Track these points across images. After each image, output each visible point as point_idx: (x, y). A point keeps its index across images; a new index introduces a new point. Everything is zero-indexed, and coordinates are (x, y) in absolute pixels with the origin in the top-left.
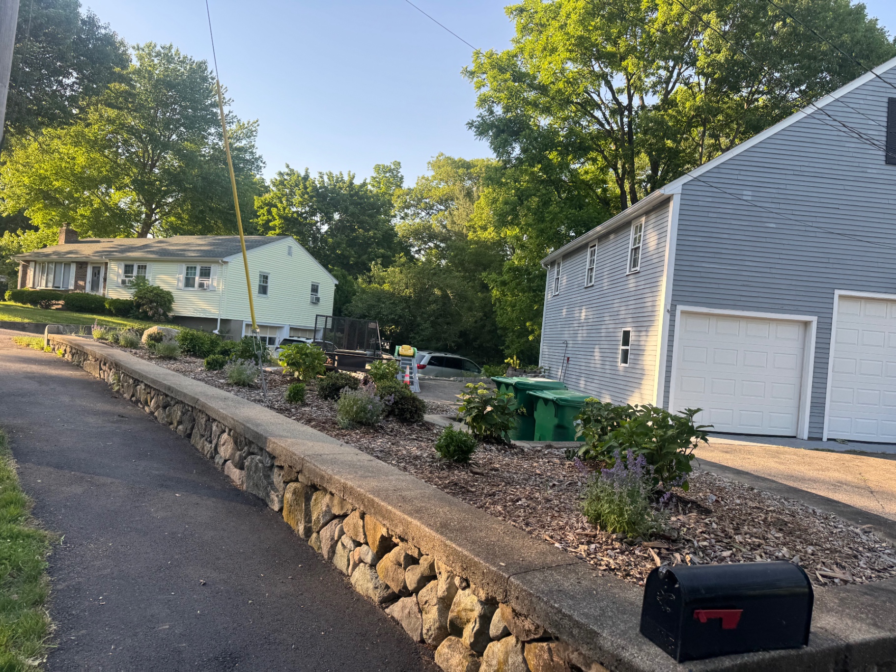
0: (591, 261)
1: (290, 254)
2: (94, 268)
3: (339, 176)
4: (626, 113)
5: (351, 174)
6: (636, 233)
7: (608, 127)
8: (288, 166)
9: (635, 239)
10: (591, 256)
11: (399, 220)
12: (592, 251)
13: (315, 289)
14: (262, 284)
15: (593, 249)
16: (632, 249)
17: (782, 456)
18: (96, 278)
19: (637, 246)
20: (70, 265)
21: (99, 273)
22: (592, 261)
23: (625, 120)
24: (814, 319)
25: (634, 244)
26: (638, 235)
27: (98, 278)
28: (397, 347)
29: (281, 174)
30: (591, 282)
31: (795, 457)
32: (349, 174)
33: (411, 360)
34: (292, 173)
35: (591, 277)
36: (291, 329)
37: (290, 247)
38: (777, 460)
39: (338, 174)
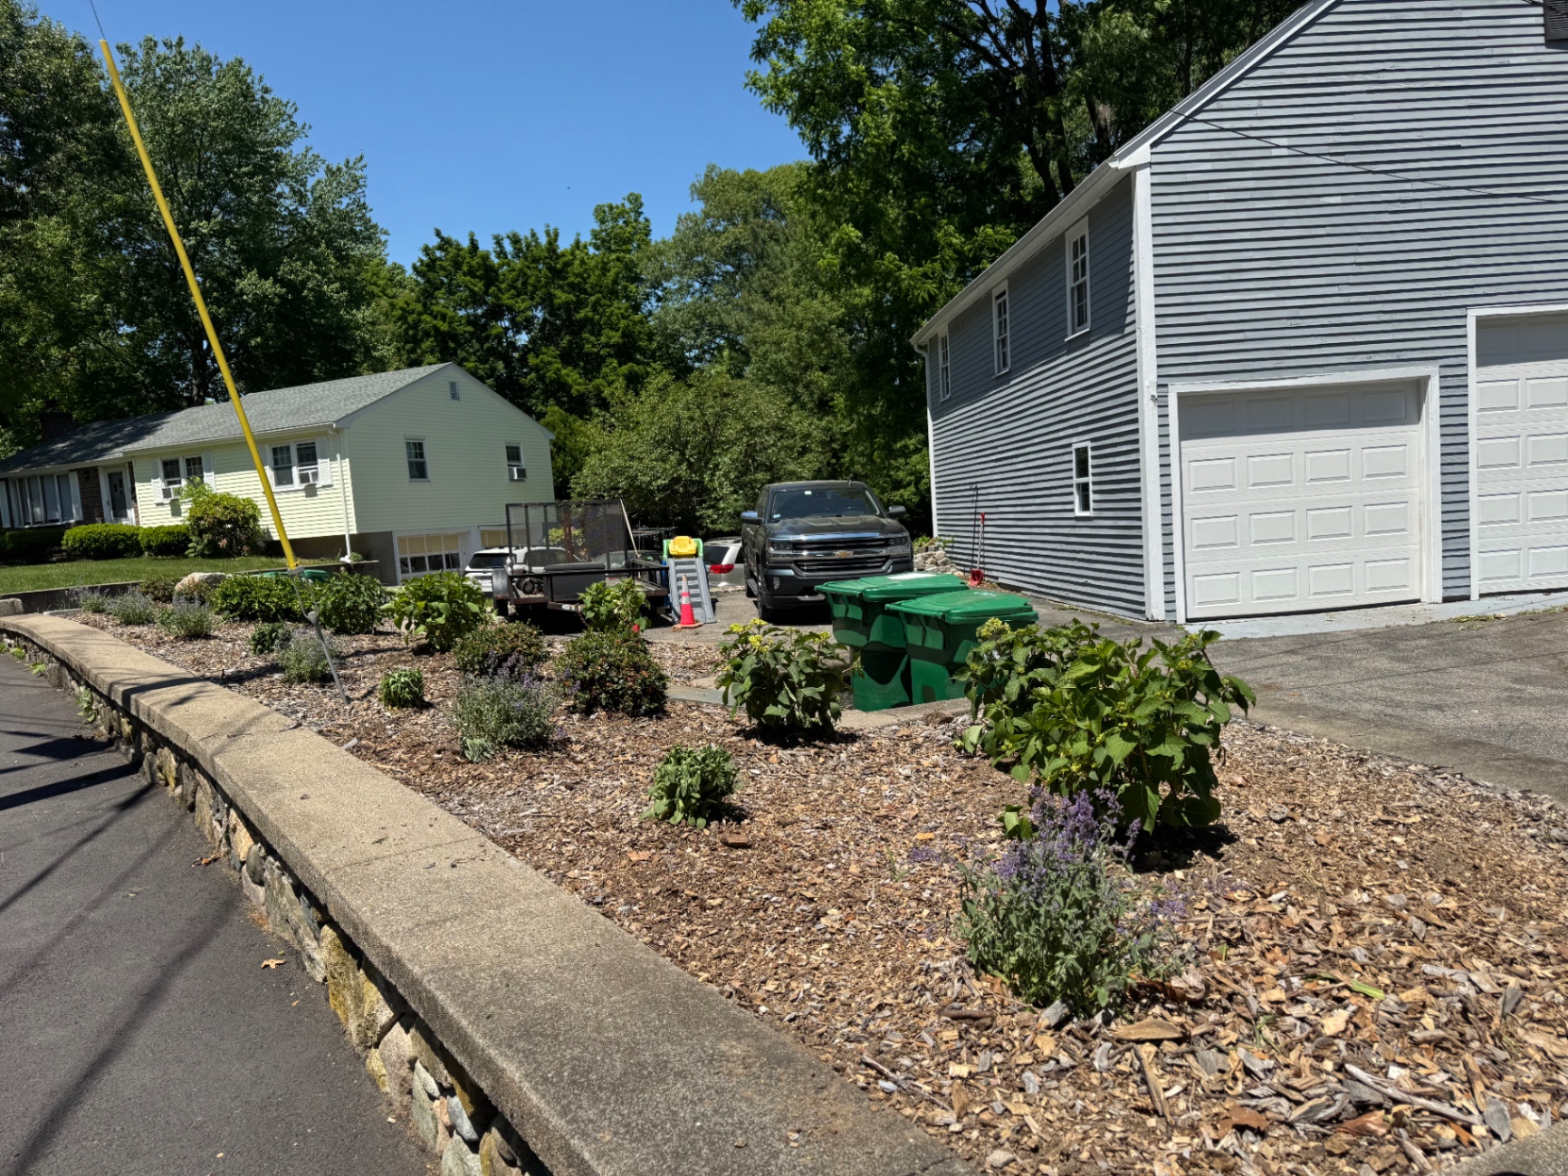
0: (1000, 323)
1: (454, 396)
2: (110, 476)
3: (530, 239)
4: (1037, 32)
5: (551, 229)
6: (1076, 256)
7: (1006, 64)
8: (438, 233)
9: (1076, 267)
10: (1000, 316)
11: (655, 304)
12: (1000, 305)
13: (513, 454)
14: (414, 459)
15: (1001, 300)
16: (1073, 289)
17: (1401, 645)
18: (117, 495)
19: (1081, 280)
20: (66, 476)
21: (121, 485)
22: (1002, 325)
23: (1036, 44)
24: (1432, 370)
25: (1076, 278)
26: (1079, 260)
27: (122, 493)
28: (665, 542)
29: (426, 250)
30: (1005, 365)
31: (1424, 642)
32: (548, 233)
33: (693, 563)
34: (445, 244)
35: (1005, 355)
36: (483, 533)
37: (453, 385)
38: (1392, 654)
39: (529, 236)
